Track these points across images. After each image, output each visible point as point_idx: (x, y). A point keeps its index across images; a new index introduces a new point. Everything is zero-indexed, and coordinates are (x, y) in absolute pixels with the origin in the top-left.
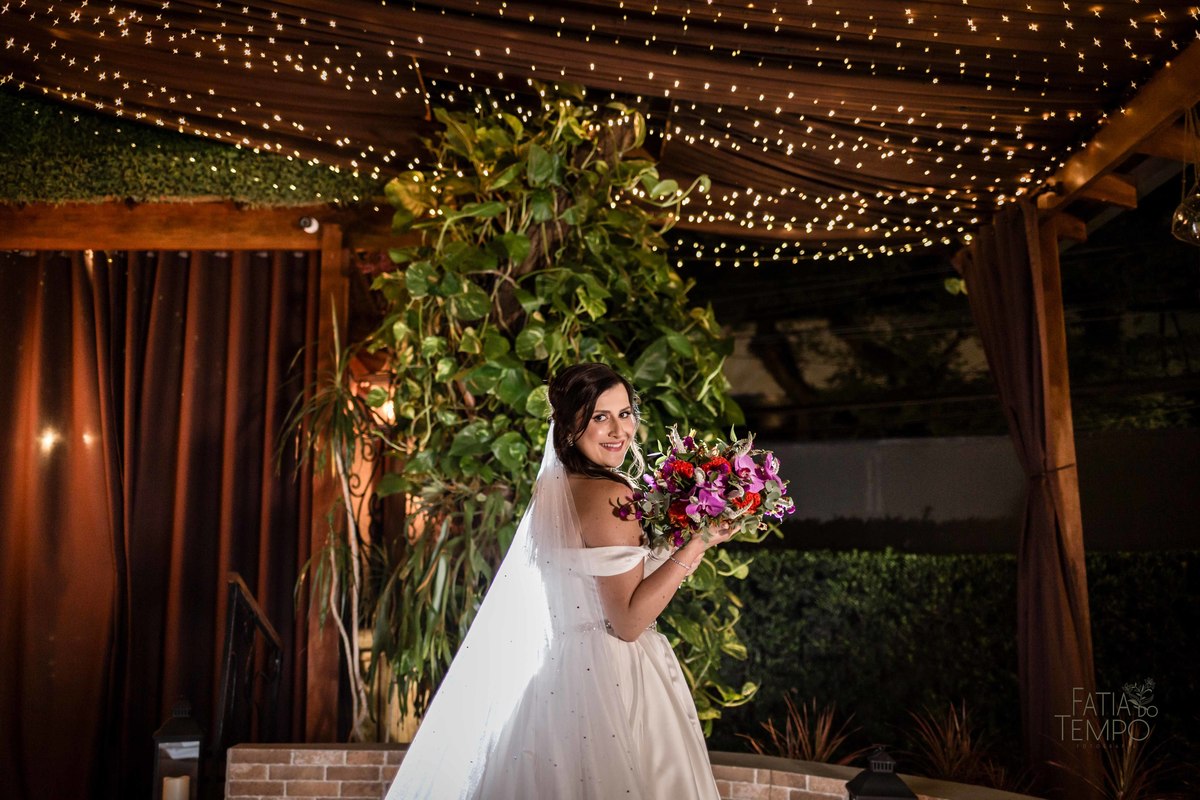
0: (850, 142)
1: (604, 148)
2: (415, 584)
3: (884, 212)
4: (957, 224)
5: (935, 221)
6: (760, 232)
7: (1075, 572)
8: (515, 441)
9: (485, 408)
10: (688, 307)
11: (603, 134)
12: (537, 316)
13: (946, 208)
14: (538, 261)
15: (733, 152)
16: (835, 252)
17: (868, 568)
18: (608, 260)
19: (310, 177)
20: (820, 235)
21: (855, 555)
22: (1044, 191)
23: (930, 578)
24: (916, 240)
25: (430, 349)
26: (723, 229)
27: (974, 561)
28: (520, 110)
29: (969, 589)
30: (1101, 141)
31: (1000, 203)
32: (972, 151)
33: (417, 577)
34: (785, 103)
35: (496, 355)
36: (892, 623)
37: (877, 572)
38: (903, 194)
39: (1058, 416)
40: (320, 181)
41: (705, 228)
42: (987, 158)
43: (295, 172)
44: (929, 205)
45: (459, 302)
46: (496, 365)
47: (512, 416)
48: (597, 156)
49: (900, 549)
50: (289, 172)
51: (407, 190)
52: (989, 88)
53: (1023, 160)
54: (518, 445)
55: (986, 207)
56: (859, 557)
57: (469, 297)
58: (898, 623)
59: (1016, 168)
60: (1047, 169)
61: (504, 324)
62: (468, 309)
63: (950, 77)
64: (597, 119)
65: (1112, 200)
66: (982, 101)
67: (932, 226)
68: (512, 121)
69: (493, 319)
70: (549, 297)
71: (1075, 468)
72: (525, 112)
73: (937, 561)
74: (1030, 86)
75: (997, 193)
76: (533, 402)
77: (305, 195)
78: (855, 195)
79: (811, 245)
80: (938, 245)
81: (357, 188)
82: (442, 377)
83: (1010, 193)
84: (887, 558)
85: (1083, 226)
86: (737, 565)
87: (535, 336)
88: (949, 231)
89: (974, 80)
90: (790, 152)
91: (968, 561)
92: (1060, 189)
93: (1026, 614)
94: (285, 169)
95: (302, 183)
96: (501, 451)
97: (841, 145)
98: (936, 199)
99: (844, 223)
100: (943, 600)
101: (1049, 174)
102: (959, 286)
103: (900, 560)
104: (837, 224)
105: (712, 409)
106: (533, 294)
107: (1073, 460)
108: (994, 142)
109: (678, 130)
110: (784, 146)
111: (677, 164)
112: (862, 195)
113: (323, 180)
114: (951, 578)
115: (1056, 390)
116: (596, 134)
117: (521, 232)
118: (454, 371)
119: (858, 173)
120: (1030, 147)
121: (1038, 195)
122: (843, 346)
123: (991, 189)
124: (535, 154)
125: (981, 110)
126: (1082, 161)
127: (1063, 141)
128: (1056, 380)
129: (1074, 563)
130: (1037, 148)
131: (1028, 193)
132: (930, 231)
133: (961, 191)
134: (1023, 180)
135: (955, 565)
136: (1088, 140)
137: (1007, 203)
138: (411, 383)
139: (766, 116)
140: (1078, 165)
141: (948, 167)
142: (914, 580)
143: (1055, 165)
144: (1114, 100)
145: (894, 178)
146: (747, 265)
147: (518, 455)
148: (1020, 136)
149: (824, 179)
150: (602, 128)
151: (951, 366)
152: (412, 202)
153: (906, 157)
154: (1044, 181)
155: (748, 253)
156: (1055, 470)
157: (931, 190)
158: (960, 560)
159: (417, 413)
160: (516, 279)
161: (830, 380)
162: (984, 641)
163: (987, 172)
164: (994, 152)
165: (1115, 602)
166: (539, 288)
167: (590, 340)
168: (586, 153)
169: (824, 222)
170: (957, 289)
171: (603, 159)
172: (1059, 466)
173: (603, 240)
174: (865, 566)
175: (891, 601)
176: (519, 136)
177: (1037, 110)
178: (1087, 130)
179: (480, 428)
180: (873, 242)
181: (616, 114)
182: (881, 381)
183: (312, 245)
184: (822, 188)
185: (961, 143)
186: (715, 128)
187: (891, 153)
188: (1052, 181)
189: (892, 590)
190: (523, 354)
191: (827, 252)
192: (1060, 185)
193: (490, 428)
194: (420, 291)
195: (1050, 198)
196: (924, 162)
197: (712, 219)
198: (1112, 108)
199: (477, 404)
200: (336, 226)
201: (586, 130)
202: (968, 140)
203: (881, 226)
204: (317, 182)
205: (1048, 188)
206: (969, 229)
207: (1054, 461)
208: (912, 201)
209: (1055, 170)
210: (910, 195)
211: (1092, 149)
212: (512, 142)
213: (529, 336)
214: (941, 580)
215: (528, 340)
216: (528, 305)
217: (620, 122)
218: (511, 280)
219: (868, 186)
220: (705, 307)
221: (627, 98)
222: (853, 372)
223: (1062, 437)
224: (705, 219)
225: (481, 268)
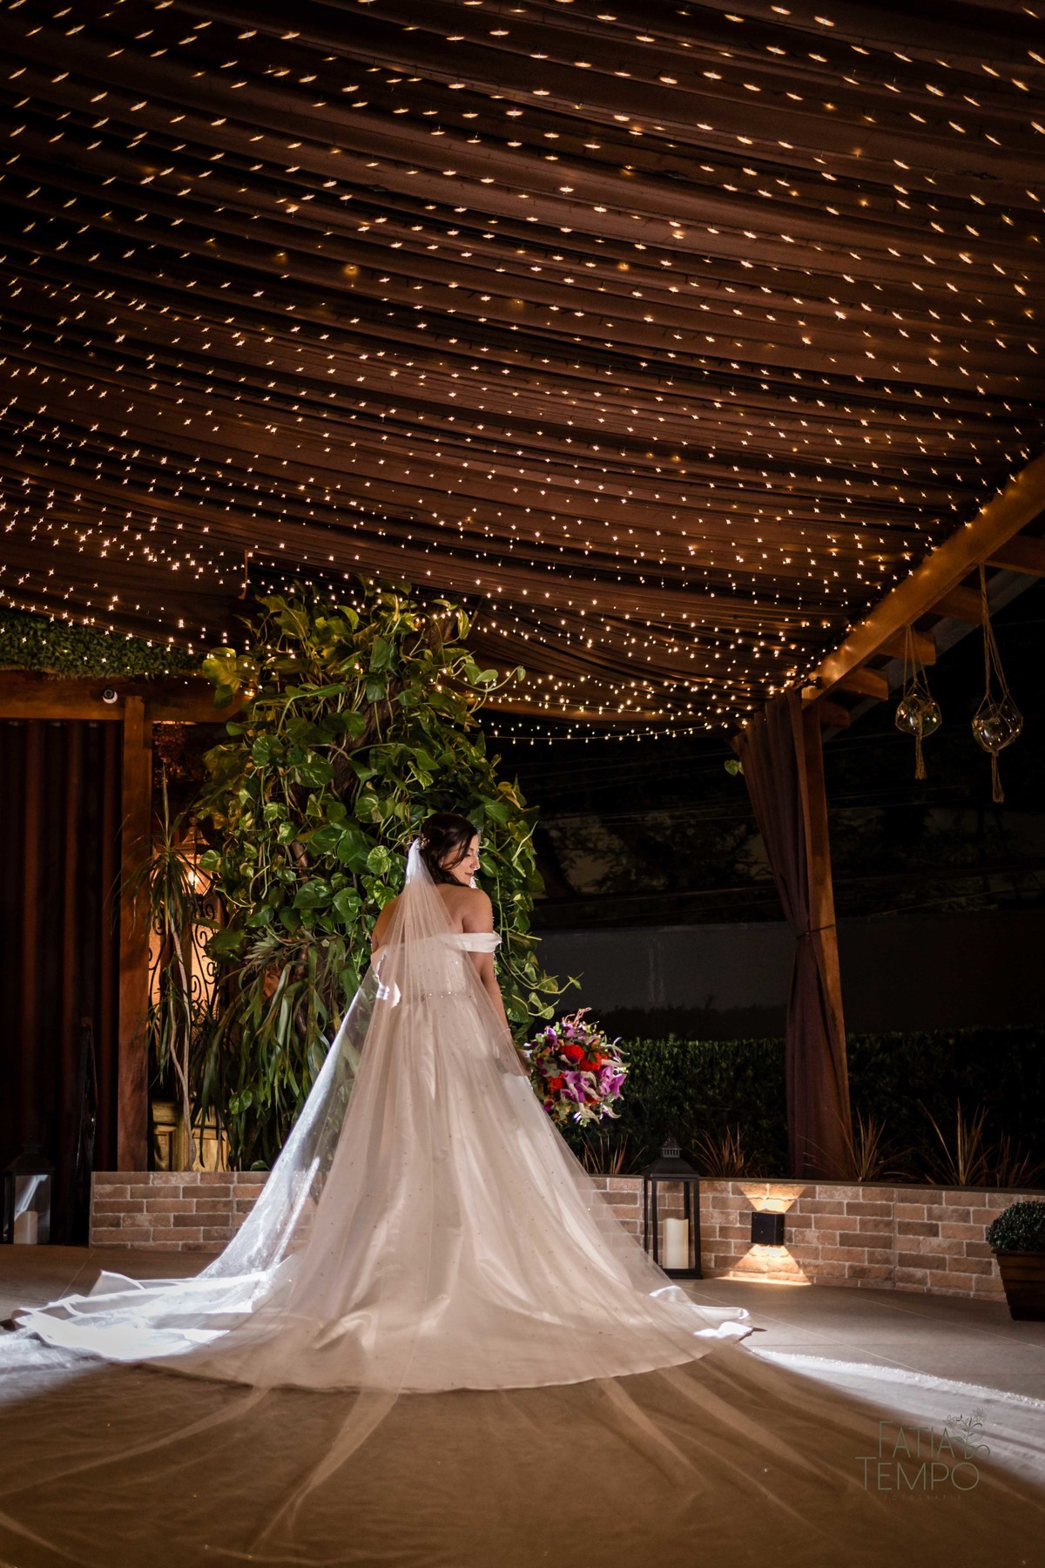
0: (641, 639)
1: (430, 639)
2: (256, 1027)
3: (670, 698)
4: (734, 710)
5: (715, 707)
6: (555, 712)
7: (834, 1018)
8: (352, 895)
9: (319, 867)
10: (497, 780)
11: (429, 625)
12: (369, 786)
13: (724, 696)
14: (369, 736)
15: (541, 643)
16: (623, 733)
17: (651, 1056)
18: (436, 736)
19: (120, 650)
20: (610, 717)
21: (638, 1043)
22: (806, 685)
23: (713, 1063)
24: (697, 723)
25: (272, 814)
26: (520, 709)
27: (755, 1045)
28: (355, 603)
29: (750, 1072)
30: (849, 645)
31: (772, 693)
32: (747, 649)
33: (257, 1021)
34: (588, 607)
35: (338, 818)
36: (674, 1110)
37: (660, 1059)
38: (686, 684)
39: (820, 882)
40: (130, 654)
41: (504, 708)
42: (757, 656)
43: (105, 644)
44: (709, 693)
45: (303, 772)
46: (338, 827)
47: (347, 873)
48: (423, 645)
49: (682, 1036)
50: (99, 644)
51: (222, 665)
52: (756, 602)
53: (788, 658)
54: (355, 898)
55: (759, 696)
56: (642, 1045)
57: (311, 767)
58: (681, 1108)
59: (782, 665)
60: (808, 666)
61: (335, 792)
62: (311, 778)
63: (724, 591)
64: (422, 613)
65: (866, 692)
66: (752, 611)
67: (713, 712)
68: (349, 612)
69: (328, 789)
70: (383, 768)
71: (834, 928)
72: (359, 605)
73: (720, 1047)
74: (789, 601)
75: (767, 684)
76: (372, 859)
77: (113, 667)
78: (645, 683)
79: (601, 726)
80: (717, 728)
81: (165, 662)
82: (282, 839)
83: (779, 684)
84: (671, 1044)
85: (847, 714)
86: (545, 1007)
87: (371, 802)
88: (727, 716)
89: (743, 594)
90: (590, 644)
91: (750, 1045)
92: (820, 683)
93: (793, 1058)
94: (95, 642)
95: (111, 655)
96: (341, 903)
97: (633, 641)
98: (716, 687)
99: (633, 707)
100: (724, 1085)
101: (810, 670)
102: (735, 767)
103: (683, 1047)
104: (627, 707)
105: (521, 871)
106: (367, 766)
107: (834, 922)
108: (762, 644)
109: (494, 625)
110: (585, 640)
111: (488, 652)
112: (651, 682)
113: (132, 653)
114: (733, 1064)
115: (818, 859)
116: (422, 625)
117: (354, 711)
118: (293, 833)
119: (648, 664)
120: (793, 647)
121: (801, 688)
122: (617, 843)
123: (763, 681)
124: (376, 645)
125: (753, 618)
126: (836, 660)
127: (820, 644)
128: (818, 850)
129: (834, 1012)
130: (797, 649)
131: (795, 685)
132: (712, 716)
133: (737, 681)
134: (788, 674)
135: (737, 1049)
136: (840, 644)
137: (777, 692)
138: (247, 845)
139: (572, 614)
140: (833, 663)
141: (725, 661)
142: (696, 1066)
143: (814, 664)
144: (857, 615)
145: (679, 668)
146: (541, 744)
147: (355, 908)
148: (783, 639)
149: (616, 667)
150: (427, 620)
151: (739, 867)
152: (228, 678)
153: (689, 652)
154: (806, 675)
155: (543, 733)
156: (818, 930)
157: (711, 680)
158: (742, 1044)
159: (256, 872)
160: (348, 752)
161: (600, 883)
162: (764, 1123)
163: (758, 667)
164: (762, 650)
165: (888, 1079)
166: (373, 760)
167: (417, 807)
168: (413, 642)
169: (615, 704)
170: (736, 769)
171: (429, 648)
172: (822, 926)
173: (431, 720)
174: (648, 1053)
175: (674, 1087)
176: (355, 627)
177: (795, 619)
178: (837, 637)
179: (318, 885)
180: (658, 725)
181: (442, 609)
182: (658, 883)
183: (114, 716)
184: (615, 675)
185: (735, 643)
186: (528, 623)
187: (676, 650)
188: (813, 676)
189: (674, 1077)
190: (363, 817)
191: (615, 733)
192: (819, 679)
193: (328, 884)
194: (264, 761)
195: (811, 690)
196: (705, 657)
197: (510, 700)
198: (855, 620)
199: (309, 866)
200: (138, 698)
201: (414, 623)
202: (740, 641)
203: (666, 710)
204: (126, 655)
205: (809, 683)
206: (745, 715)
207: (818, 921)
208: (694, 689)
209: (814, 668)
210: (693, 684)
211: (843, 652)
212: (349, 631)
213: (367, 803)
214: (724, 1065)
215: (365, 806)
216: (363, 775)
217: (443, 616)
218: (345, 753)
219: (656, 675)
220: (512, 782)
221: (452, 596)
222: (627, 873)
223: (824, 902)
224: (505, 700)
225: (319, 742)
